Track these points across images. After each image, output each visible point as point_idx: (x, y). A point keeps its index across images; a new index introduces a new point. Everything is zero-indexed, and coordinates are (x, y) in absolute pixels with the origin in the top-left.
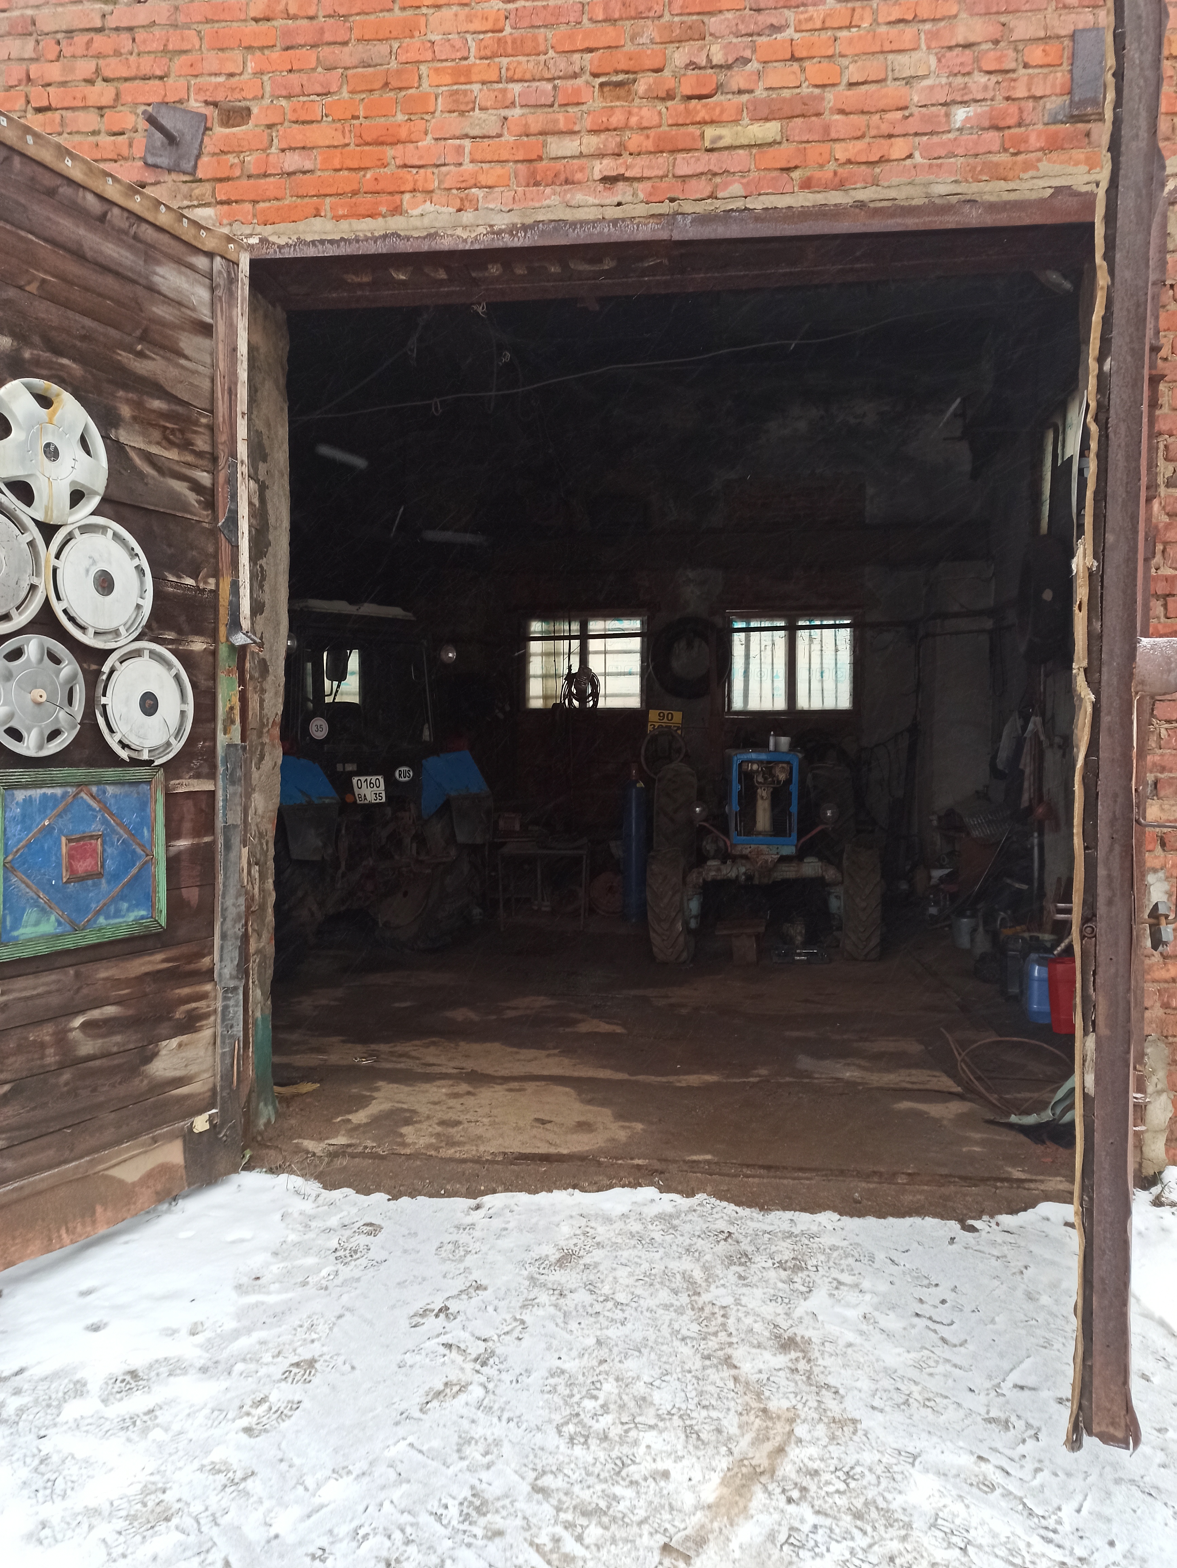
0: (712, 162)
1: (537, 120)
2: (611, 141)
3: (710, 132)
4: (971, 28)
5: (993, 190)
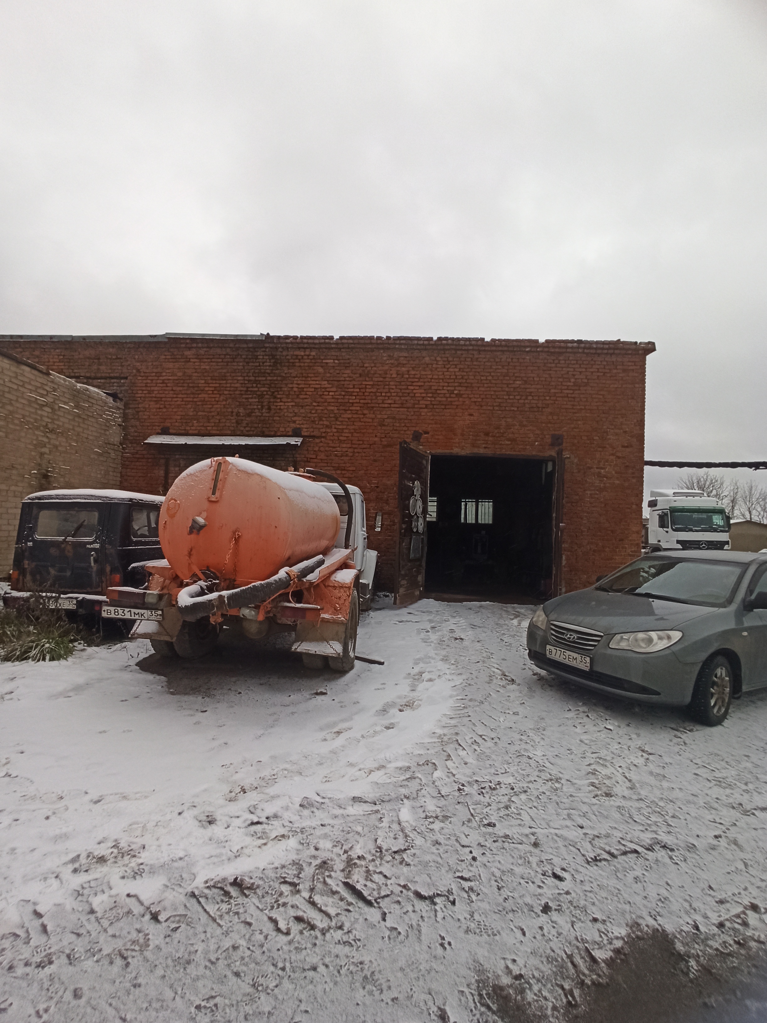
0: (501, 446)
1: (474, 438)
2: (485, 442)
3: (500, 442)
4: (538, 432)
5: (541, 454)
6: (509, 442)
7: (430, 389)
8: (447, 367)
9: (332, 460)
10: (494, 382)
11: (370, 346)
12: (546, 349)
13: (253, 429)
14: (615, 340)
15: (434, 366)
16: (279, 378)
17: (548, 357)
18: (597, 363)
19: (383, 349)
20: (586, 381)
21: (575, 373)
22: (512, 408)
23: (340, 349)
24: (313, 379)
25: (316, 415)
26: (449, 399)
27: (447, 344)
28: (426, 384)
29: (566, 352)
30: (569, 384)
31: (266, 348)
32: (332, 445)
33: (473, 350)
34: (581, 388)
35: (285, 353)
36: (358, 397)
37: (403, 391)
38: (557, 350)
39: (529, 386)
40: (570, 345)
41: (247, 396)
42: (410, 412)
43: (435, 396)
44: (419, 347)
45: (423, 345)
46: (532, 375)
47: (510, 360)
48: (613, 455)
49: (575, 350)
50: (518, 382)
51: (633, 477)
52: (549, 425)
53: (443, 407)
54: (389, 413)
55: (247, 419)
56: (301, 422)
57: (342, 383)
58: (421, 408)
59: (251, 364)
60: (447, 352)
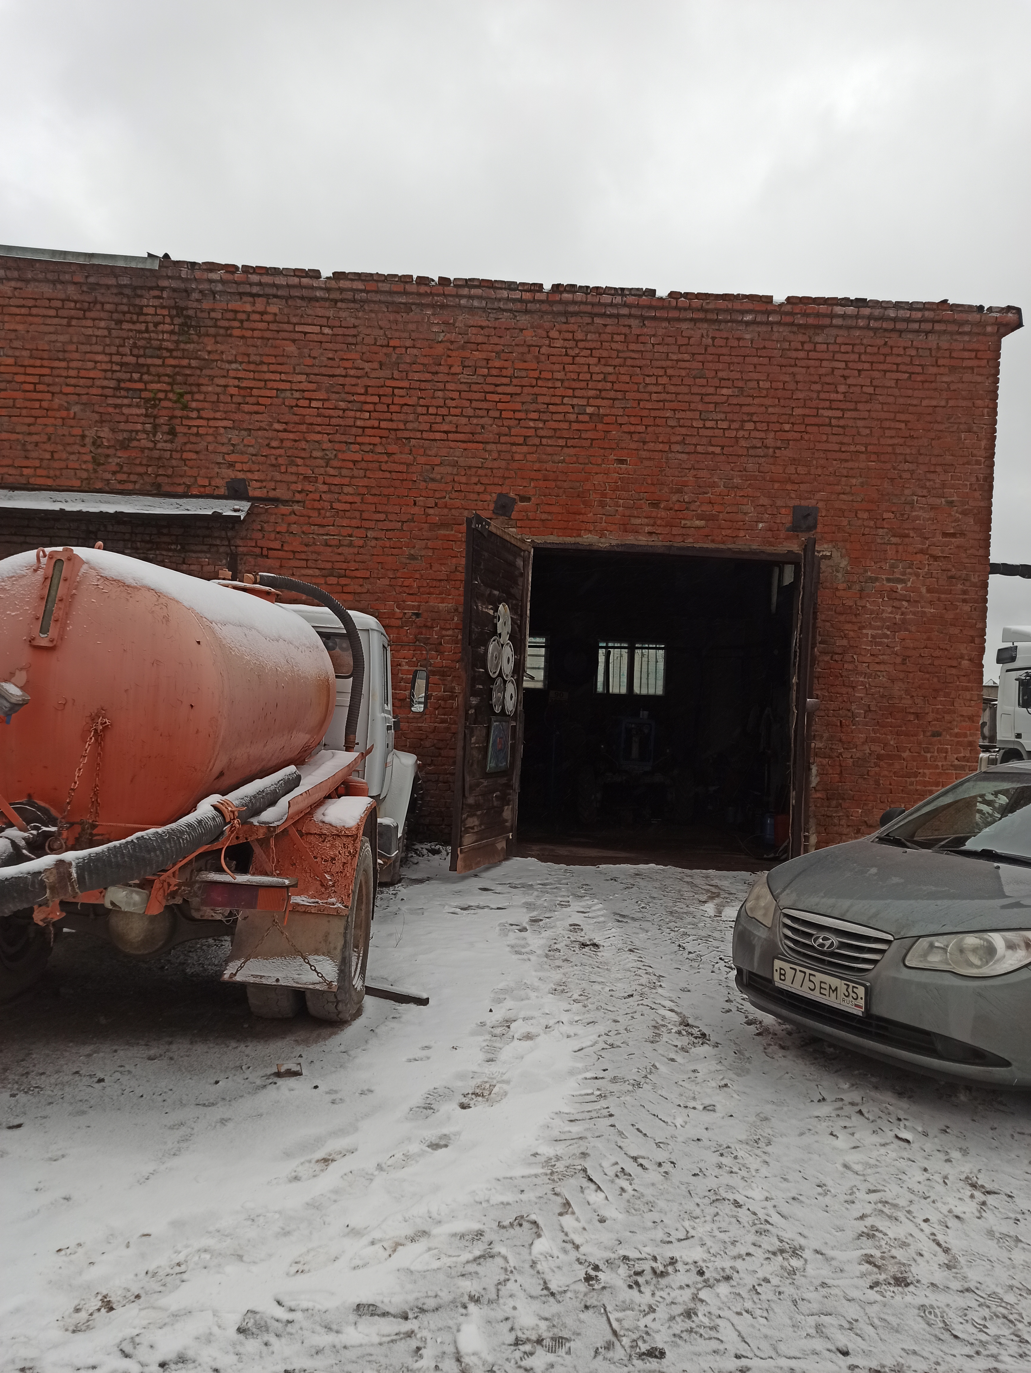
0: (684, 531)
1: (628, 512)
2: (652, 521)
3: (683, 522)
4: (764, 501)
5: (769, 549)
6: (702, 523)
7: (535, 402)
8: (571, 352)
9: (319, 553)
10: (672, 389)
11: (403, 300)
12: (788, 319)
13: (133, 478)
14: (937, 300)
15: (544, 350)
16: (194, 363)
17: (792, 337)
18: (895, 351)
19: (433, 306)
20: (871, 390)
21: (847, 373)
22: (711, 449)
23: (336, 301)
24: (272, 368)
25: (281, 451)
26: (575, 426)
27: (574, 302)
28: (526, 390)
29: (831, 326)
30: (833, 396)
31: (163, 289)
32: (319, 520)
33: (630, 316)
34: (860, 406)
35: (206, 305)
36: (374, 415)
37: (475, 404)
38: (811, 321)
39: (749, 400)
40: (839, 310)
41: (119, 401)
42: (490, 452)
43: (544, 417)
44: (511, 305)
45: (521, 300)
46: (755, 376)
47: (710, 341)
48: (922, 552)
49: (849, 322)
50: (724, 391)
51: (964, 601)
52: (789, 487)
53: (561, 442)
54: (444, 452)
55: (119, 454)
56: (246, 467)
57: (341, 380)
58: (513, 444)
59: (126, 326)
60: (572, 320)
